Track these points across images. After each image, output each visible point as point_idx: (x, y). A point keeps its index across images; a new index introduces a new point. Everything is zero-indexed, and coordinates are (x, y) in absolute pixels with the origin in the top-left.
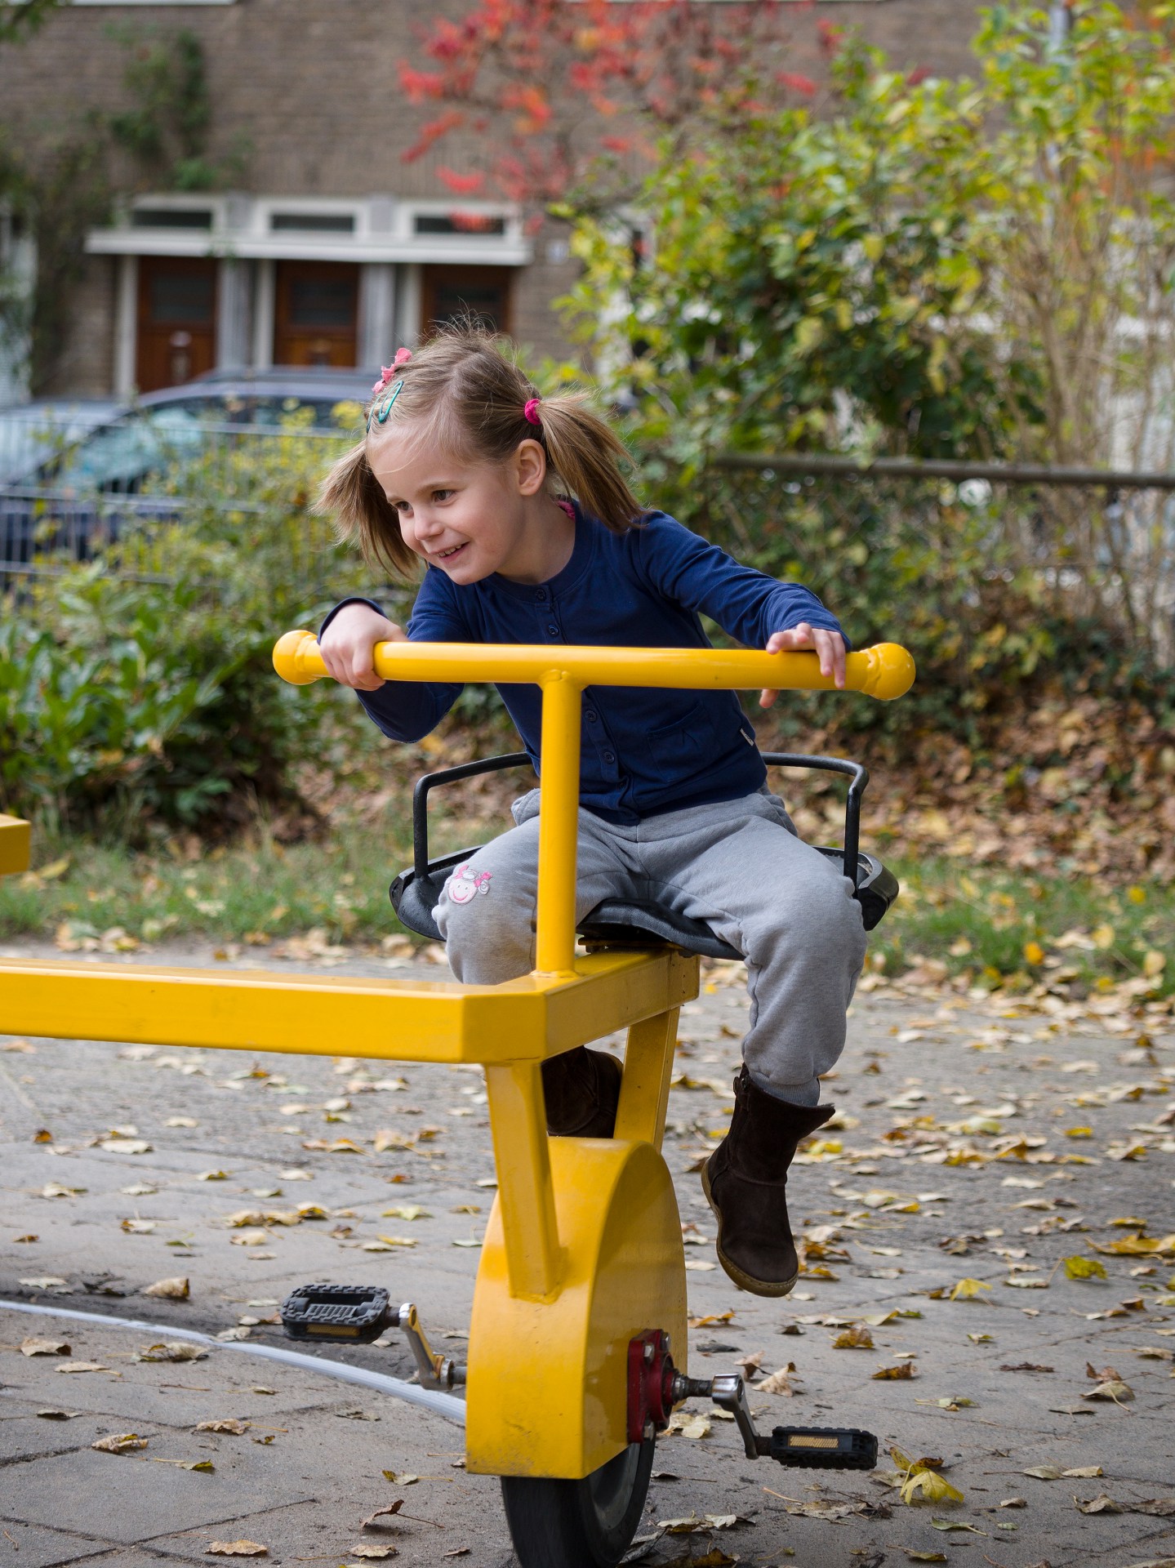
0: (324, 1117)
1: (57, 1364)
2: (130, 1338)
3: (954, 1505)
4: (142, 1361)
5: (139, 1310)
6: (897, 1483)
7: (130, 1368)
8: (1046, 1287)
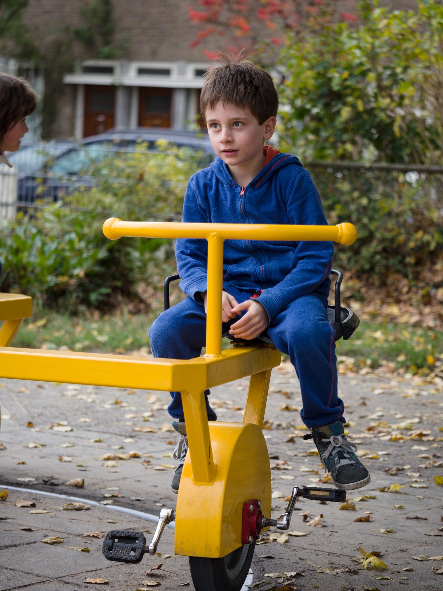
0: (142, 419)
1: (30, 511)
2: (59, 501)
3: (384, 570)
4: (64, 510)
5: (64, 491)
6: (362, 561)
7: (59, 512)
8: (427, 488)
